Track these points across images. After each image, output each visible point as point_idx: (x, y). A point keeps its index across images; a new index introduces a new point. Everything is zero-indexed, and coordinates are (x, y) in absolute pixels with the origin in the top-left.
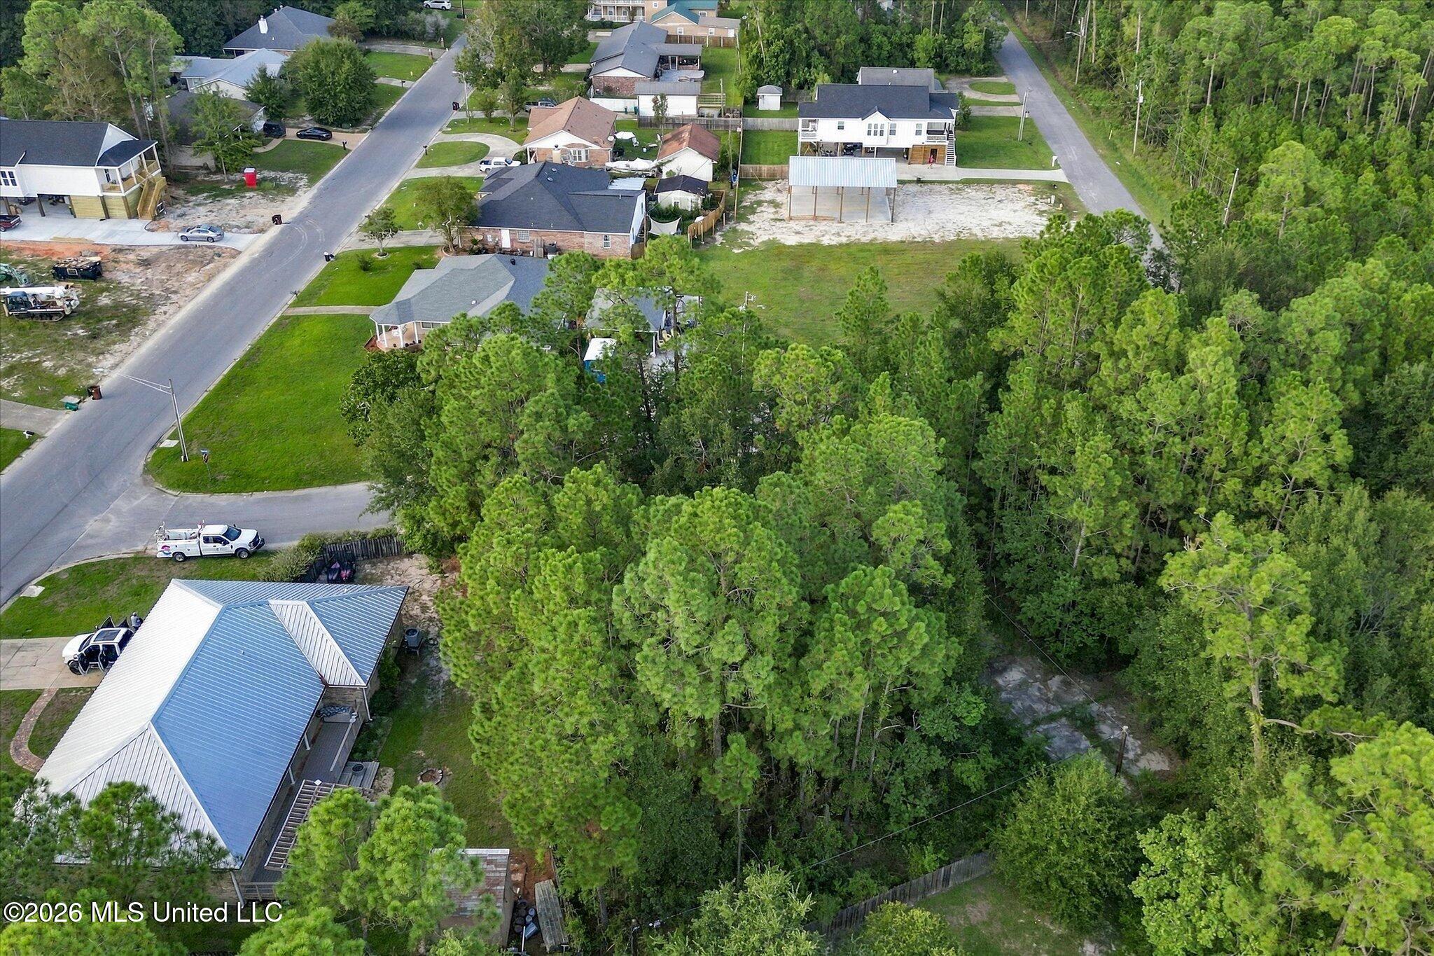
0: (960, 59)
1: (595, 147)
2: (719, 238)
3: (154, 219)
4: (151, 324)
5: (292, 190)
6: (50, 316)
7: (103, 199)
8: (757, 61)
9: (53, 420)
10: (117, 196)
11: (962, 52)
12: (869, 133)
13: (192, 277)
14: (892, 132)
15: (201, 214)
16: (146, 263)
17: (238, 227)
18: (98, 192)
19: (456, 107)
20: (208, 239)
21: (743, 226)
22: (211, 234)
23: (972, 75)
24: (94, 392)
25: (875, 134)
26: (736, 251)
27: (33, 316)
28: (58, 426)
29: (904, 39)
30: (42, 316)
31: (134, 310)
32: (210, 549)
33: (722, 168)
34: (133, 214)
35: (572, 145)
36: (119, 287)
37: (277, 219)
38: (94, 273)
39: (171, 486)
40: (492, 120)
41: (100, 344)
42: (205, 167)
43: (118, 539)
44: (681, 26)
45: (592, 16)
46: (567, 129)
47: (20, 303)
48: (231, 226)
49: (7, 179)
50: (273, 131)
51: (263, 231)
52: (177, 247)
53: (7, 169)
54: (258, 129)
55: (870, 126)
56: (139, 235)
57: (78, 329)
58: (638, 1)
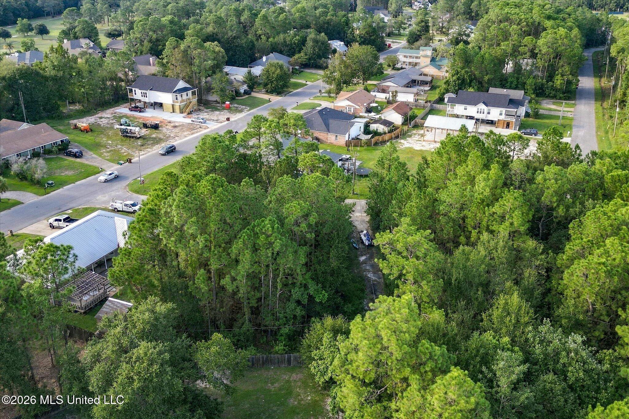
0: (551, 91)
1: (357, 107)
2: (389, 143)
3: (189, 114)
5: (241, 111)
6: (133, 137)
7: (173, 105)
9: (112, 166)
10: (177, 105)
11: (553, 88)
12: (478, 112)
13: (186, 133)
14: (489, 113)
15: (204, 115)
16: (175, 127)
17: (213, 120)
18: (172, 103)
19: (321, 91)
20: (199, 122)
21: (402, 141)
22: (201, 120)
23: (557, 99)
24: (130, 161)
25: (480, 113)
28: (112, 169)
30: (130, 137)
31: (161, 140)
32: (125, 209)
34: (182, 112)
35: (349, 105)
36: (161, 132)
37: (228, 119)
38: (156, 127)
39: (131, 191)
40: (330, 97)
41: (143, 148)
42: (216, 101)
43: (104, 202)
44: (431, 71)
45: (399, 66)
46: (348, 99)
47: (124, 132)
48: (211, 120)
49: (145, 95)
50: (246, 93)
51: (221, 122)
52: (189, 124)
53: (145, 91)
54: (242, 91)
55: (478, 109)
56: (179, 119)
57: (139, 142)
58: (418, 61)
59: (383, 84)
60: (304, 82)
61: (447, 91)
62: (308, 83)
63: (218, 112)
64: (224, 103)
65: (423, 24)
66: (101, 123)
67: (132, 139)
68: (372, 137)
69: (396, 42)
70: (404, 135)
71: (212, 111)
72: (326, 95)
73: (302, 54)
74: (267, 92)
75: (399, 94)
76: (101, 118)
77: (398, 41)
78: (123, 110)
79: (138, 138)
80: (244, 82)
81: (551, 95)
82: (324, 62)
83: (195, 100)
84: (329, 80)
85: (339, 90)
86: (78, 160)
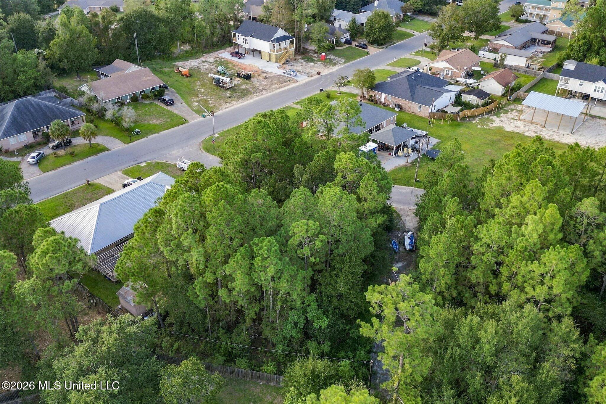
1: (456, 71)
2: (477, 119)
3: (283, 64)
4: (249, 98)
5: (335, 64)
6: (224, 87)
7: (270, 54)
9: (196, 119)
10: (274, 54)
13: (275, 86)
15: (298, 66)
16: (266, 78)
17: (305, 73)
18: (269, 51)
19: (426, 45)
20: (291, 75)
21: (494, 118)
22: (292, 73)
24: (213, 114)
25: (598, 91)
26: (479, 127)
27: (218, 86)
28: (195, 121)
30: (220, 87)
31: (249, 92)
34: (277, 62)
35: (447, 68)
36: (251, 84)
37: (319, 73)
38: (248, 77)
39: (203, 148)
41: (229, 100)
43: (175, 158)
44: (559, 27)
45: (523, 18)
46: (447, 61)
47: (217, 81)
48: (303, 72)
49: (246, 41)
50: (347, 42)
51: (311, 76)
52: (280, 75)
53: (246, 38)
54: (343, 40)
55: (596, 87)
56: (273, 68)
57: (228, 94)
58: (547, 13)
59: (496, 42)
61: (568, 57)
63: (312, 64)
64: (321, 54)
66: (201, 67)
67: (221, 90)
68: (461, 110)
70: (499, 110)
71: (307, 62)
72: (430, 50)
74: (369, 43)
75: (509, 57)
76: (204, 62)
78: (225, 54)
79: (227, 89)
80: (348, 30)
83: (292, 50)
85: (442, 47)
86: (169, 108)
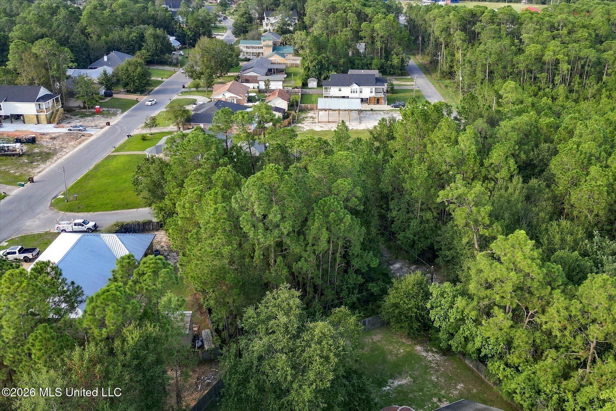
0: (391, 69)
1: (240, 98)
3: (57, 124)
4: (55, 158)
5: (115, 114)
6: (14, 155)
7: (37, 116)
8: (308, 69)
9: (14, 190)
11: (392, 66)
12: (352, 92)
13: (72, 143)
14: (361, 92)
15: (77, 122)
16: (54, 139)
17: (92, 127)
18: (35, 113)
19: (184, 87)
20: (79, 130)
21: (300, 125)
22: (81, 128)
24: (31, 180)
25: (354, 92)
27: (7, 155)
28: (15, 192)
29: (368, 62)
30: (10, 155)
31: (48, 154)
32: (76, 228)
33: (292, 106)
34: (49, 122)
35: (231, 97)
36: (42, 146)
37: (108, 124)
38: (32, 141)
39: (61, 210)
40: (198, 91)
41: (34, 165)
42: (79, 107)
43: (39, 227)
44: (276, 58)
45: (242, 57)
46: (228, 91)
47: (1, 150)
48: (89, 126)
50: (107, 95)
51: (102, 128)
52: (66, 133)
55: (352, 89)
56: (51, 129)
57: (25, 160)
58: (260, 51)
59: (245, 75)
60: (160, 79)
61: (308, 77)
62: (163, 80)
63: (90, 118)
65: (247, 15)
67: (14, 158)
69: (218, 35)
71: (82, 117)
72: (195, 89)
73: (144, 51)
74: (129, 92)
77: (220, 34)
79: (22, 155)
81: (392, 72)
82: (169, 58)
83: (60, 108)
84: (193, 74)
